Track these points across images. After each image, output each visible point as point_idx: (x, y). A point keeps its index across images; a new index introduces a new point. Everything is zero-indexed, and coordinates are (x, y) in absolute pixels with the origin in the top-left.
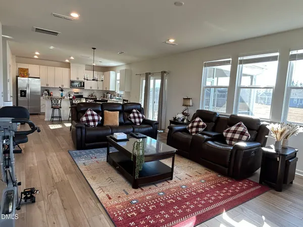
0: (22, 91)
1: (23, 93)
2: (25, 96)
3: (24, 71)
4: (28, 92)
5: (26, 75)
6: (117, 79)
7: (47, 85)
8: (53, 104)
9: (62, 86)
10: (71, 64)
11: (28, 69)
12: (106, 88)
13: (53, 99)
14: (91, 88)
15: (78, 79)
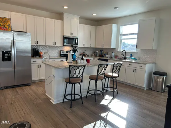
1: (7, 56)
3: (5, 22)
4: (14, 52)
5: (8, 28)
6: (120, 34)
7: (36, 42)
8: (71, 76)
9: (54, 43)
10: (64, 14)
11: (9, 19)
12: (103, 45)
13: (73, 68)
14: (84, 45)
15: (71, 34)
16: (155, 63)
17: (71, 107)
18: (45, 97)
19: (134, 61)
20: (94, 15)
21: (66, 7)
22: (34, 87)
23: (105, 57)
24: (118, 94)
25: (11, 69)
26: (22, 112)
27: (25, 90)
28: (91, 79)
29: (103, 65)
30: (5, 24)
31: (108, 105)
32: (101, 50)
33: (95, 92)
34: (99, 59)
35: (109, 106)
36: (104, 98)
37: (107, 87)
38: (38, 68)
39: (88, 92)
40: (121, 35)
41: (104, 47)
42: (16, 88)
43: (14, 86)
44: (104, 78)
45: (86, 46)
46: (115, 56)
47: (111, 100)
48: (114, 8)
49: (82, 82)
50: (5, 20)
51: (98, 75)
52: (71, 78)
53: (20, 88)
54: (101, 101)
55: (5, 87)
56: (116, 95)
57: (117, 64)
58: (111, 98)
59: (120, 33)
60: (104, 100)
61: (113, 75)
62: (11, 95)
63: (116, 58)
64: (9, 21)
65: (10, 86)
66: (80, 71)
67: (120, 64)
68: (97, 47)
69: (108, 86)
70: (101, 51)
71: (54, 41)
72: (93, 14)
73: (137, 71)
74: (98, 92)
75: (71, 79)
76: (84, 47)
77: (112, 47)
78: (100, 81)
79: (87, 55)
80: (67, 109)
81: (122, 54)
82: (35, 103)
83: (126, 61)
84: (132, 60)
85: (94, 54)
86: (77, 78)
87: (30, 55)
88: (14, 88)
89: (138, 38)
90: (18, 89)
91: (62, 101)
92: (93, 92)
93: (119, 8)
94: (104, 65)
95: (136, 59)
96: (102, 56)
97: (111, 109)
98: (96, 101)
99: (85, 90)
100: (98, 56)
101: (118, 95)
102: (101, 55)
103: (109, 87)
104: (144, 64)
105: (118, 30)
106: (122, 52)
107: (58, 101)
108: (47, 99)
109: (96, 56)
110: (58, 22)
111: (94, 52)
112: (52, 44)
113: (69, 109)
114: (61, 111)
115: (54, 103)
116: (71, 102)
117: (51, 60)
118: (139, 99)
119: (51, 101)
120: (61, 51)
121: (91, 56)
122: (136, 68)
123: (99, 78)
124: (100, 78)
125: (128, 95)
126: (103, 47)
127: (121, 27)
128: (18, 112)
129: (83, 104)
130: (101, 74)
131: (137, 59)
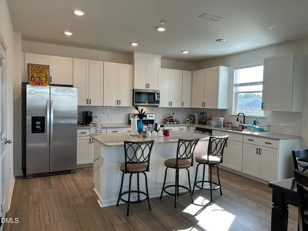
0: (34, 119)
1: (39, 124)
2: (42, 130)
3: (40, 72)
4: (50, 118)
5: (45, 81)
6: (235, 83)
7: (88, 101)
8: (128, 160)
9: (118, 102)
10: (135, 55)
11: (48, 67)
12: (204, 104)
13: (131, 145)
14: (170, 103)
15: (148, 85)
16: (300, 138)
17: (128, 215)
18: (91, 195)
19: (256, 134)
20: (185, 52)
21: (134, 44)
22: (79, 177)
23: (210, 124)
24: (221, 194)
25: (44, 145)
26: (47, 218)
27: (63, 180)
28: (168, 167)
29: (186, 141)
30: (41, 74)
31: (196, 215)
32: (202, 112)
33: (177, 190)
34: (197, 129)
35: (197, 218)
36: (193, 202)
37: (203, 182)
38: (90, 144)
39: (164, 189)
40: (236, 85)
41: (207, 107)
42: (51, 177)
43: (48, 173)
44: (192, 165)
45: (173, 106)
46: (227, 123)
47: (205, 207)
48: (217, 41)
49: (148, 170)
50: (40, 68)
51: (179, 159)
52: (128, 163)
53: (57, 176)
54: (185, 207)
55: (34, 174)
56: (217, 198)
57: (217, 138)
58: (207, 201)
59: (234, 81)
60: (192, 205)
61: (210, 160)
62: (40, 189)
63: (229, 126)
64: (46, 70)
65: (42, 173)
66: (143, 152)
67: (222, 139)
68: (194, 106)
69: (205, 180)
70: (202, 114)
71: (117, 98)
72: (182, 52)
73: (263, 152)
74: (181, 190)
75: (128, 165)
76: (170, 107)
77: (220, 107)
78: (185, 169)
79: (176, 121)
80: (120, 218)
81: (238, 120)
82: (72, 203)
83: (243, 132)
84: (254, 132)
85: (190, 119)
86: (138, 163)
87: (76, 122)
88: (47, 178)
89: (264, 91)
90: (53, 179)
91: (116, 204)
92: (172, 190)
93: (224, 40)
94: (189, 141)
95: (262, 130)
96: (205, 123)
97: (199, 223)
98: (175, 207)
99: (158, 186)
100: (197, 122)
101: (222, 197)
102: (201, 121)
103: (206, 182)
104: (274, 139)
105: (231, 77)
106: (238, 115)
107: (109, 202)
108: (94, 198)
109: (194, 122)
110: (125, 68)
111: (190, 116)
112: (114, 104)
113: (123, 219)
114: (109, 220)
115: (101, 206)
116: (128, 206)
117: (110, 131)
118: (260, 207)
119: (98, 201)
120: (130, 115)
121: (185, 123)
122: (260, 147)
123: (181, 165)
124: (184, 164)
125: (240, 198)
126: (205, 108)
127: (235, 72)
128: (41, 217)
129: (150, 209)
130: (184, 156)
131: (265, 129)
